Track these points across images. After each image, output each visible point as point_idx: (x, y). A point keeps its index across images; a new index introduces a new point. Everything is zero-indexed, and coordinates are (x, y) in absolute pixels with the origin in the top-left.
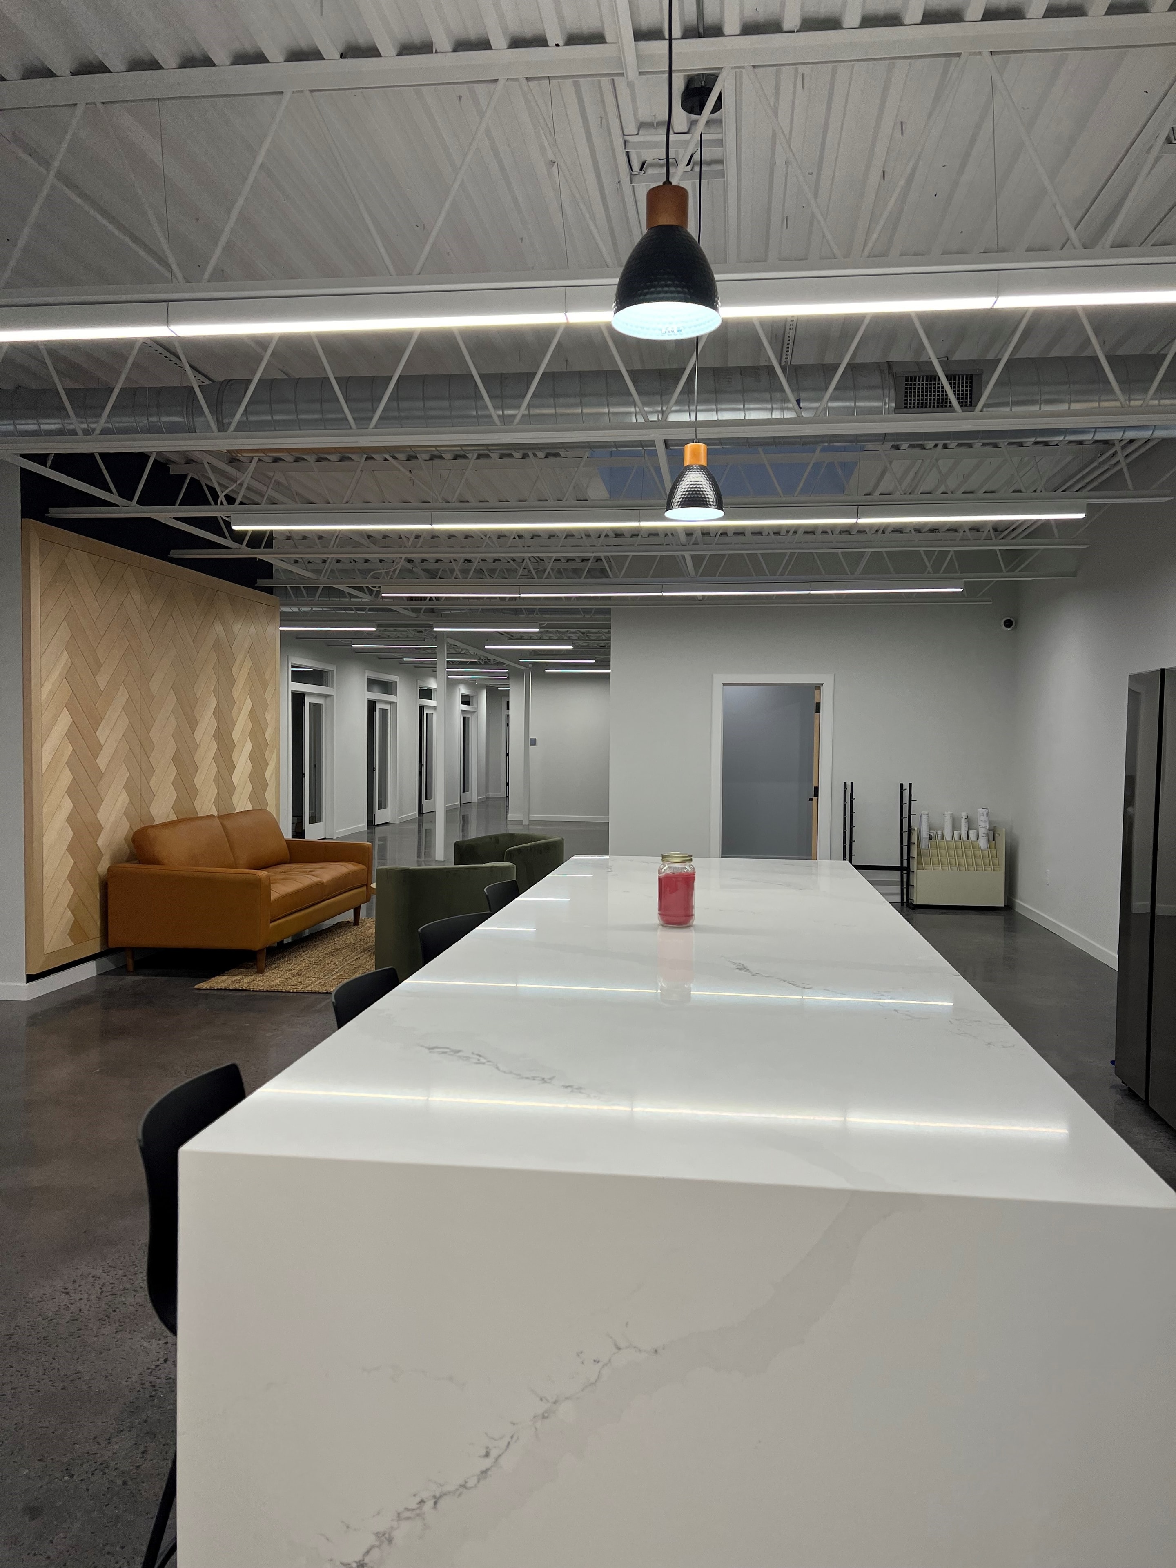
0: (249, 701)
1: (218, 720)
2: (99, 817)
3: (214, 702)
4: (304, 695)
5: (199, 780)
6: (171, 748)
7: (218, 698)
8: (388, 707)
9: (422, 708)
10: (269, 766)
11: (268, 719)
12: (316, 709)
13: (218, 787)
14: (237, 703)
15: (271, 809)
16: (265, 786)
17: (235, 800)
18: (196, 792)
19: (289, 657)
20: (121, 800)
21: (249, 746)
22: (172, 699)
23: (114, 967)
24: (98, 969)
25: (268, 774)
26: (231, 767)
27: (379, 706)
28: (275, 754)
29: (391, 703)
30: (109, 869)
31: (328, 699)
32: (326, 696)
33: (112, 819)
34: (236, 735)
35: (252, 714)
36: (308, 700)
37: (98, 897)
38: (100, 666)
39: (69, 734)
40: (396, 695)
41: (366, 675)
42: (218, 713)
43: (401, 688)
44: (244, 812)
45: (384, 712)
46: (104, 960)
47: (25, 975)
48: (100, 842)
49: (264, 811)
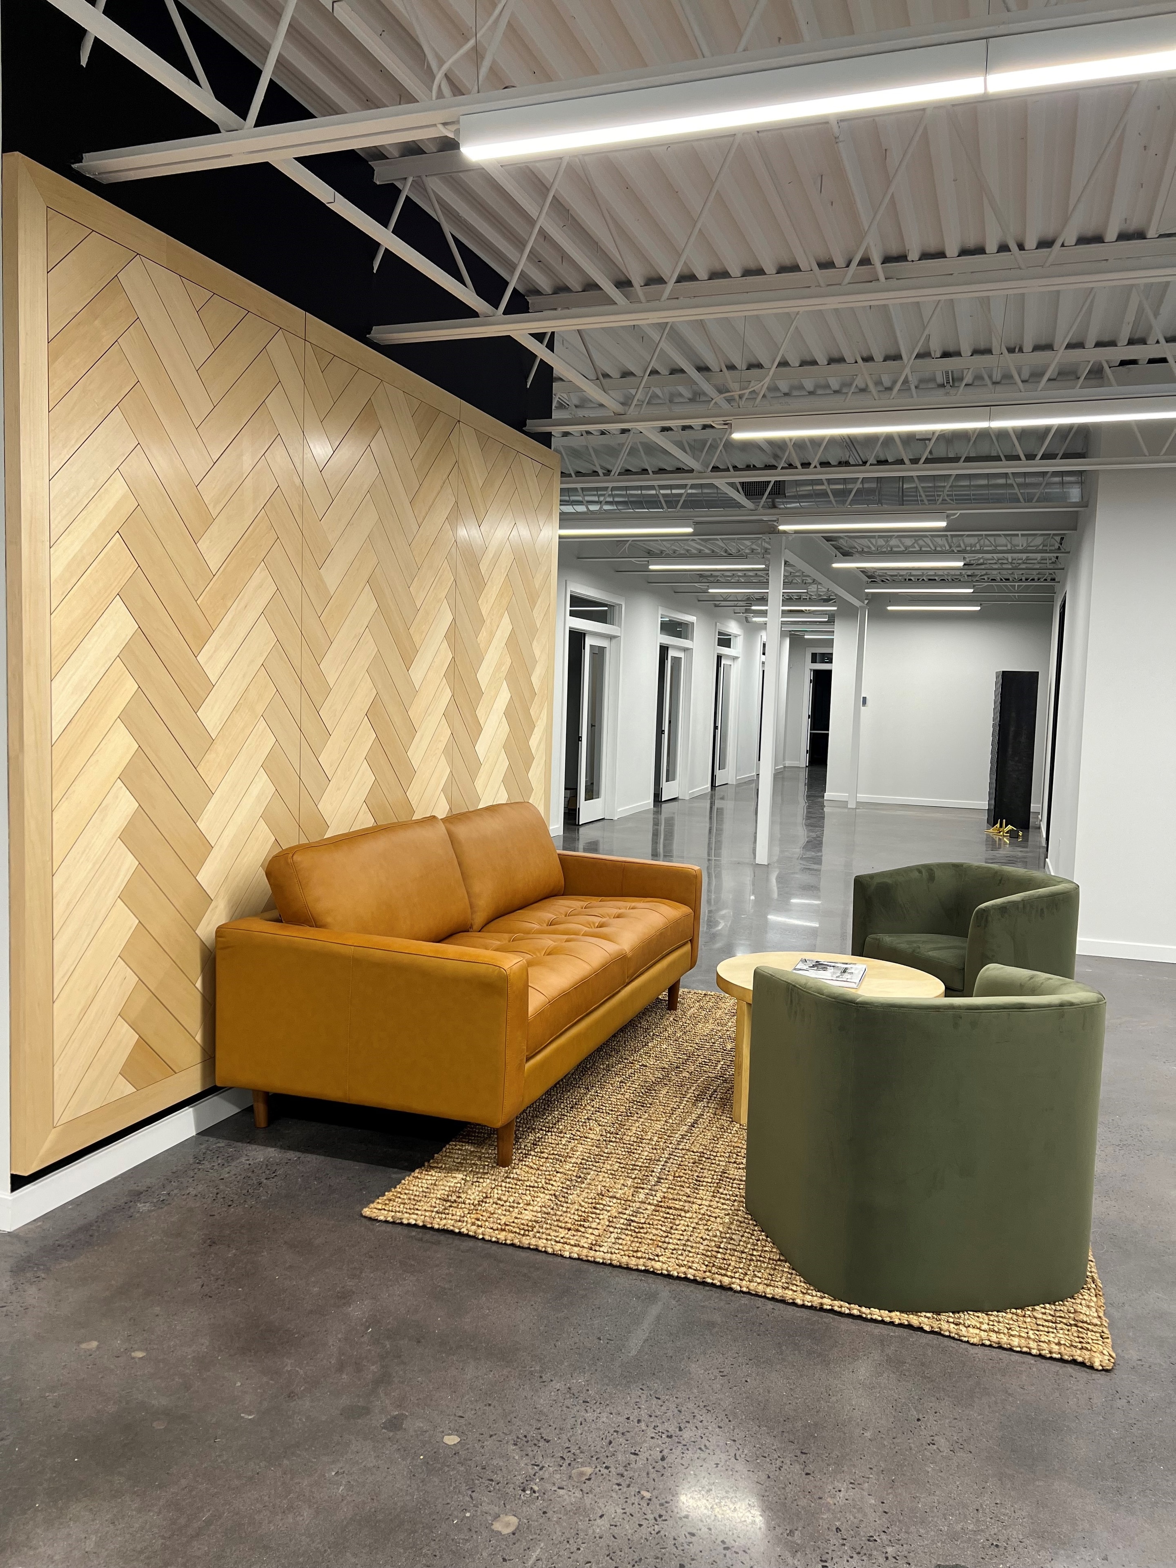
0: (506, 619)
1: (453, 647)
2: (202, 825)
3: (447, 618)
4: (585, 634)
5: (416, 753)
6: (364, 695)
7: (454, 610)
8: (681, 655)
9: (719, 658)
10: (536, 729)
11: (537, 653)
12: (599, 654)
13: (451, 763)
14: (488, 622)
15: (536, 800)
16: (528, 759)
17: (479, 784)
18: (412, 773)
19: (568, 582)
20: (255, 790)
21: (504, 696)
22: (366, 604)
23: (236, 1110)
24: (198, 1123)
25: (534, 742)
26: (475, 729)
27: (672, 653)
28: (545, 711)
29: (685, 650)
30: (220, 932)
31: (614, 641)
32: (611, 638)
33: (231, 831)
34: (484, 676)
35: (512, 642)
36: (589, 642)
37: (199, 984)
38: (208, 521)
39: (127, 654)
40: (692, 640)
41: (660, 612)
42: (453, 636)
43: (697, 632)
44: (492, 809)
45: (677, 661)
46: (213, 1101)
47: (9, 1175)
48: (205, 876)
49: (524, 805)
